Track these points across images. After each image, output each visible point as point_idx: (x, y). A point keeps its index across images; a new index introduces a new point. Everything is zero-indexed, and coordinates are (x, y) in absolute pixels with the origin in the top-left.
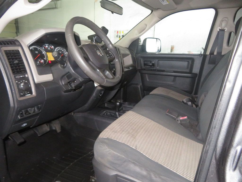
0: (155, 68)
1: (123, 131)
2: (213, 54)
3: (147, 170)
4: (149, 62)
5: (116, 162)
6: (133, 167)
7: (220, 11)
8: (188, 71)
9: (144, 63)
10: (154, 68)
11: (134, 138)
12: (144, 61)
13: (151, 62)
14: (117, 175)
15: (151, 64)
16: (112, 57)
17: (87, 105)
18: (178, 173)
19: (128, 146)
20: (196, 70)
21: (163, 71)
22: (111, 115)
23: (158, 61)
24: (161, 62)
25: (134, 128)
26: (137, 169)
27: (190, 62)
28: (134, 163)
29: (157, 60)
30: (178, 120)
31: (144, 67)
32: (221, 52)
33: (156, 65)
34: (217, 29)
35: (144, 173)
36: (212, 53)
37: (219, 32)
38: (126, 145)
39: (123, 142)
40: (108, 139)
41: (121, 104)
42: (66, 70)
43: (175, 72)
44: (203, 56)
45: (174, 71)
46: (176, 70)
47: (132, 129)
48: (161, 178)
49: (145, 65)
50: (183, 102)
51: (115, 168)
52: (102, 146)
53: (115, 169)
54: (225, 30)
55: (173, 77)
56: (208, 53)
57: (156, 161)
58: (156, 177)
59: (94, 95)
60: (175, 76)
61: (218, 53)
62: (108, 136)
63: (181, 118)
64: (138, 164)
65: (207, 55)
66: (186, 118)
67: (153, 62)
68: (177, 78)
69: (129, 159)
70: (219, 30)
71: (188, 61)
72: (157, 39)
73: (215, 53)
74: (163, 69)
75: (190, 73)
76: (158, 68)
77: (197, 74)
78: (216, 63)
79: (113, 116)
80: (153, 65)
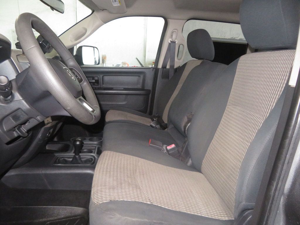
0: (99, 86)
2: (166, 67)
4: (92, 78)
7: (170, 21)
8: (139, 86)
10: (97, 85)
11: (140, 188)
15: (94, 81)
16: (79, 79)
19: (142, 202)
20: (149, 85)
21: (111, 89)
23: (103, 77)
24: (107, 78)
25: (129, 175)
27: (142, 76)
29: (101, 76)
30: (163, 150)
32: (174, 66)
33: (101, 82)
34: (168, 40)
36: (164, 67)
37: (170, 44)
39: (133, 200)
42: (13, 106)
44: (154, 70)
45: (124, 89)
46: (126, 87)
52: (112, 217)
54: (176, 43)
56: (160, 66)
57: (178, 210)
59: (40, 137)
60: (127, 95)
61: (170, 66)
62: (109, 198)
63: (169, 148)
64: (165, 223)
65: (159, 69)
66: (173, 146)
67: (96, 78)
69: (154, 221)
70: (170, 42)
71: (139, 76)
72: (94, 47)
73: (168, 67)
74: (111, 86)
75: (143, 89)
76: (104, 86)
77: (150, 90)
78: (170, 78)
79: (71, 162)
80: (97, 82)
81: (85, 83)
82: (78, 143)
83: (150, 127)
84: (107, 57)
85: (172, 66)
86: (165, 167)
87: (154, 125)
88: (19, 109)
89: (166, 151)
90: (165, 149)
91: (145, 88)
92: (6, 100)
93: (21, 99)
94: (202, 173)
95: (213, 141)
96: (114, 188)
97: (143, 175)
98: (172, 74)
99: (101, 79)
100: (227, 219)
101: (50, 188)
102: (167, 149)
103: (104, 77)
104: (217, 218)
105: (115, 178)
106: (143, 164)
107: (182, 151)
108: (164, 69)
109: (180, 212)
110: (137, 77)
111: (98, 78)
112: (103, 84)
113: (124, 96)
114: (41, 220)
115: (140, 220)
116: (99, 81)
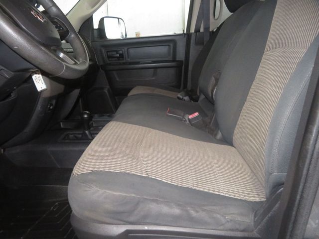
0: (124, 61)
1: (115, 153)
2: (199, 31)
3: (179, 205)
4: (115, 53)
5: (121, 209)
6: (154, 208)
8: (170, 58)
9: (108, 55)
11: (138, 159)
12: (107, 52)
13: (117, 52)
14: (127, 232)
15: (118, 55)
17: (28, 130)
18: (222, 194)
19: (134, 174)
20: (181, 56)
21: (138, 63)
22: (77, 138)
24: (132, 51)
25: (130, 145)
27: (172, 45)
28: (153, 201)
29: (126, 49)
30: (185, 121)
31: (108, 62)
32: (209, 28)
33: (126, 55)
35: (177, 211)
36: (197, 30)
38: (129, 174)
39: (123, 171)
40: (93, 172)
43: (154, 62)
44: (186, 36)
45: (152, 61)
46: (155, 59)
47: (127, 146)
48: (205, 210)
49: (109, 57)
50: (179, 98)
51: (121, 220)
52: (87, 189)
53: (122, 222)
55: (153, 70)
56: (192, 30)
57: (185, 185)
58: (197, 212)
59: (39, 109)
60: (156, 68)
61: (205, 29)
62: (91, 169)
64: (161, 200)
65: (192, 33)
67: (121, 52)
68: (158, 70)
69: (145, 197)
71: (169, 45)
72: (118, 18)
73: (202, 30)
74: (138, 60)
75: (174, 60)
76: (129, 60)
77: (182, 61)
78: (205, 43)
79: (81, 139)
80: (122, 56)
82: (86, 116)
83: (178, 100)
85: (207, 28)
86: (184, 139)
87: (181, 97)
89: (188, 122)
90: (187, 119)
91: (177, 59)
94: (233, 146)
96: (102, 158)
98: (207, 39)
99: (126, 53)
101: (59, 167)
102: (189, 119)
103: (129, 49)
104: (242, 197)
105: (109, 148)
106: (153, 134)
107: (210, 122)
108: (198, 33)
110: (167, 46)
111: (123, 52)
112: (128, 57)
114: (50, 200)
115: (124, 194)
116: (124, 54)
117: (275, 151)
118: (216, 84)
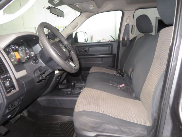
0: (87, 54)
1: (90, 103)
3: (117, 126)
4: (82, 50)
5: (95, 126)
6: (108, 126)
7: (125, 12)
8: (109, 52)
9: (79, 51)
11: (99, 106)
12: (79, 49)
13: (83, 49)
14: (97, 135)
15: (84, 51)
18: (134, 122)
19: (99, 112)
20: (115, 51)
21: (94, 55)
22: (68, 94)
24: (91, 49)
25: (95, 99)
26: (111, 127)
27: (110, 46)
28: (108, 124)
29: (88, 48)
30: (118, 88)
31: (79, 54)
32: (129, 39)
33: (88, 51)
34: (125, 24)
35: (116, 128)
36: (123, 40)
37: (126, 26)
38: (97, 112)
39: (95, 111)
40: (83, 111)
41: (75, 84)
42: (39, 65)
43: (101, 54)
44: (118, 42)
46: (102, 53)
48: (127, 128)
50: (114, 75)
51: (95, 130)
53: (95, 131)
54: (130, 24)
56: (121, 39)
58: (124, 129)
59: (54, 81)
60: (102, 57)
61: (127, 39)
62: (82, 109)
63: (121, 86)
64: (110, 123)
65: (120, 41)
66: (123, 85)
67: (85, 49)
68: (104, 58)
69: (104, 122)
70: (126, 25)
71: (109, 46)
72: (84, 32)
73: (126, 39)
74: (93, 53)
75: (111, 54)
76: (89, 53)
77: (116, 54)
78: (127, 46)
79: (70, 94)
80: (86, 51)
81: (73, 53)
82: (73, 84)
84: (93, 36)
85: (128, 39)
86: (118, 97)
87: (116, 74)
88: (41, 66)
89: (119, 88)
90: (119, 87)
91: (113, 53)
92: (36, 63)
93: (42, 61)
94: (140, 101)
95: (146, 82)
97: (103, 100)
98: (128, 43)
100: (149, 125)
101: (60, 107)
102: (120, 87)
104: (143, 124)
105: (87, 101)
107: (130, 89)
108: (124, 41)
109: (120, 119)
110: (108, 47)
112: (89, 52)
113: (101, 58)
115: (96, 120)
117: (154, 106)
118: (132, 71)
